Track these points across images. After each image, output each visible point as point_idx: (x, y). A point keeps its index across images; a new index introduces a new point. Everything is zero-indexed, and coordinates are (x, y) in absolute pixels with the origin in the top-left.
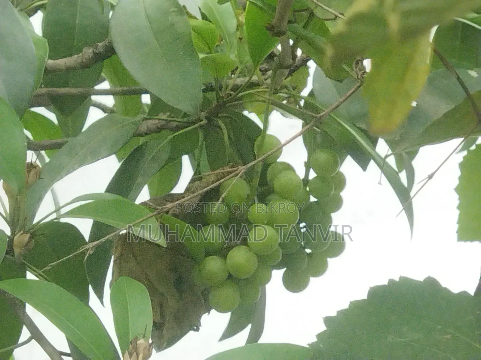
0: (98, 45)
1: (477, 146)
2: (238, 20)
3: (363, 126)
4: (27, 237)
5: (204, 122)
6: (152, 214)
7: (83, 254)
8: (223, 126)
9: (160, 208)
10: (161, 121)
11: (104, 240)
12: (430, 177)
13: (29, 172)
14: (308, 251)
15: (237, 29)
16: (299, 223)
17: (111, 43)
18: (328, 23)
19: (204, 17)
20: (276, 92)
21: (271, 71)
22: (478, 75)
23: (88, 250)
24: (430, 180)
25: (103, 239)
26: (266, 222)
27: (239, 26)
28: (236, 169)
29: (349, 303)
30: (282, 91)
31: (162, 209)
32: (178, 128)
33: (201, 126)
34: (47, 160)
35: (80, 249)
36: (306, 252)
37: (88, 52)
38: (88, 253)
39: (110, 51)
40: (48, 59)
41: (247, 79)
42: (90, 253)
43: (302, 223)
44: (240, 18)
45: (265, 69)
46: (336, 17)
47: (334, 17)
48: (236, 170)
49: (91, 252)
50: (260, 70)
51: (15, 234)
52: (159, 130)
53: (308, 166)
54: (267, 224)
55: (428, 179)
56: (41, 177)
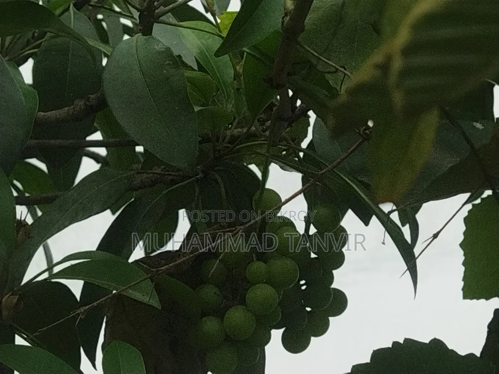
0: (91, 97)
1: (482, 199)
2: (235, 70)
3: (365, 179)
4: (15, 299)
5: (201, 175)
6: (146, 276)
7: (74, 318)
8: (220, 180)
9: (155, 270)
10: (155, 175)
11: (97, 304)
12: (435, 236)
13: (18, 231)
14: (308, 309)
15: (235, 79)
16: (299, 281)
17: (103, 95)
18: (328, 76)
19: (201, 68)
20: (274, 145)
21: (270, 122)
22: (483, 128)
23: (78, 314)
24: (435, 240)
25: (95, 303)
26: (265, 281)
27: (237, 76)
28: (234, 228)
29: (352, 367)
30: (281, 143)
31: (157, 271)
32: (173, 182)
33: (197, 180)
34: (40, 213)
35: (71, 313)
36: (306, 310)
37: (80, 104)
38: (79, 318)
39: (103, 104)
40: (39, 111)
41: (245, 130)
42: (81, 318)
43: (302, 280)
44: (238, 68)
45: (263, 120)
46: (337, 69)
47: (335, 70)
48: (235, 230)
49: (83, 317)
50: (258, 121)
51: (3, 296)
52: (153, 183)
53: (308, 221)
54: (266, 283)
55: (432, 238)
56: (31, 235)
